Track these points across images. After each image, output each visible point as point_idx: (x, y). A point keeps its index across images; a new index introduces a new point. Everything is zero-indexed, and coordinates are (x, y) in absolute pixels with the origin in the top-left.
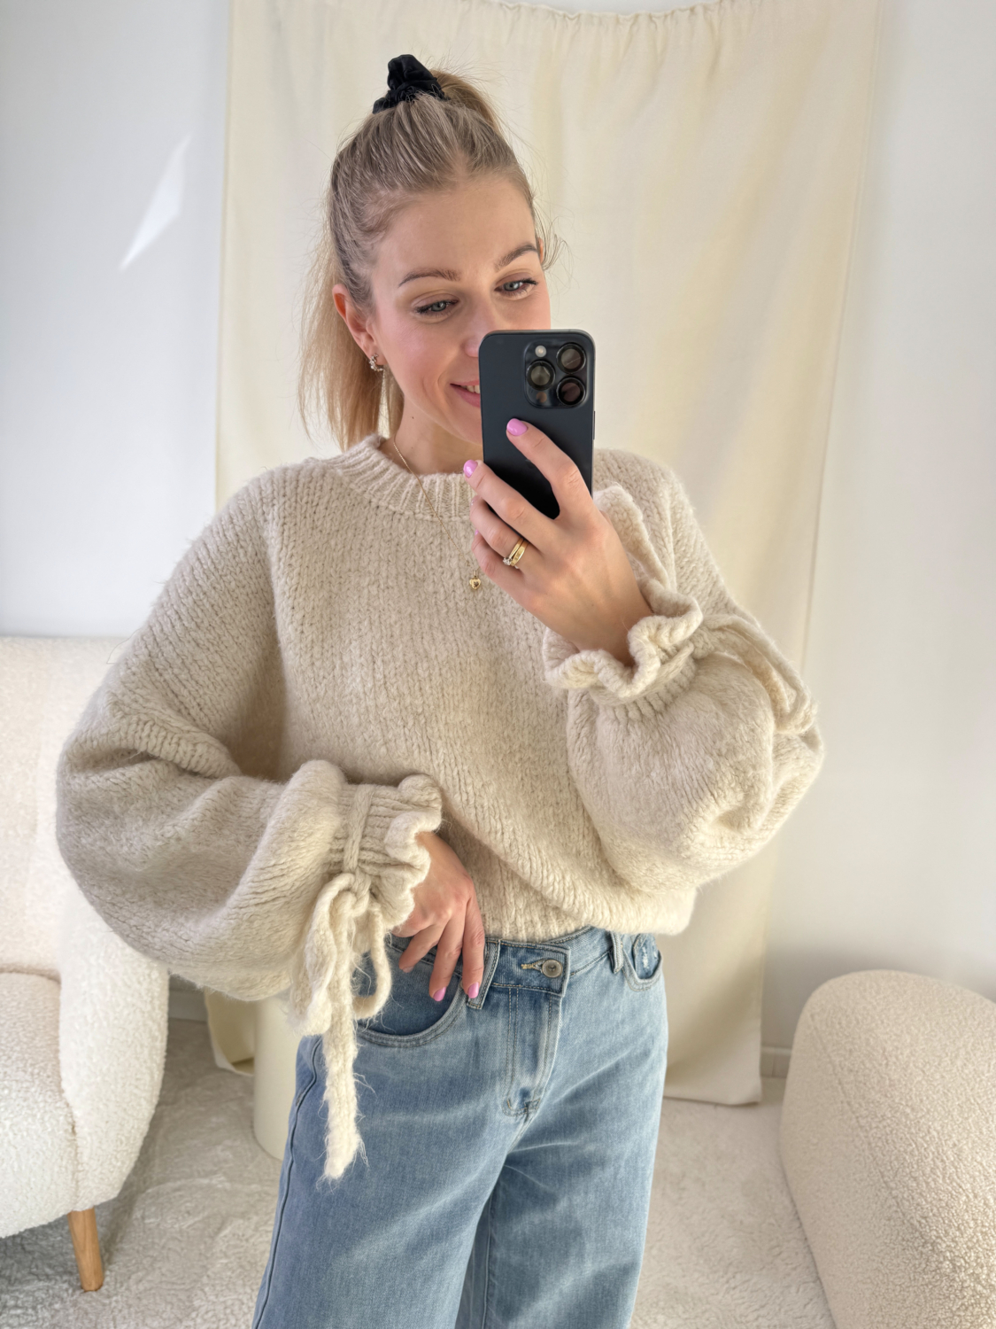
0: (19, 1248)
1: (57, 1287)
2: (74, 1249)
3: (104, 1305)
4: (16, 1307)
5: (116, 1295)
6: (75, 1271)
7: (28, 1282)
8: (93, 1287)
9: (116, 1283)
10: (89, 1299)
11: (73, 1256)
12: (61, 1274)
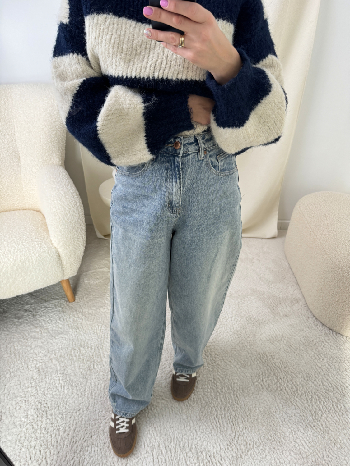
0: (46, 292)
1: (61, 301)
2: (64, 291)
3: (77, 305)
4: (49, 307)
5: (81, 302)
6: (66, 297)
7: (52, 301)
8: (72, 300)
9: (79, 299)
10: (72, 304)
11: (64, 293)
12: (62, 298)
